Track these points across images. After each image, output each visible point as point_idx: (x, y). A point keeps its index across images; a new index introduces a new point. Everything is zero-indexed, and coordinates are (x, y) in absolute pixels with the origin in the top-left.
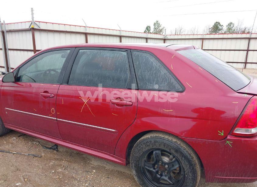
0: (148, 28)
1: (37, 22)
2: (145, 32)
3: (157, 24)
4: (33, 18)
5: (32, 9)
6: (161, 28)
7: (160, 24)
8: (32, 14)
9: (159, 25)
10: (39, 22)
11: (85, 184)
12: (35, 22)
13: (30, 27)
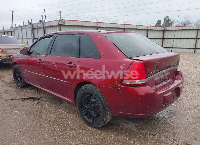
0: (159, 22)
1: (63, 20)
2: (156, 26)
3: (167, 19)
4: (60, 18)
5: (60, 11)
6: (170, 22)
7: (170, 19)
8: (60, 15)
9: (168, 19)
10: (65, 20)
11: (54, 114)
12: (62, 20)
13: (58, 24)
